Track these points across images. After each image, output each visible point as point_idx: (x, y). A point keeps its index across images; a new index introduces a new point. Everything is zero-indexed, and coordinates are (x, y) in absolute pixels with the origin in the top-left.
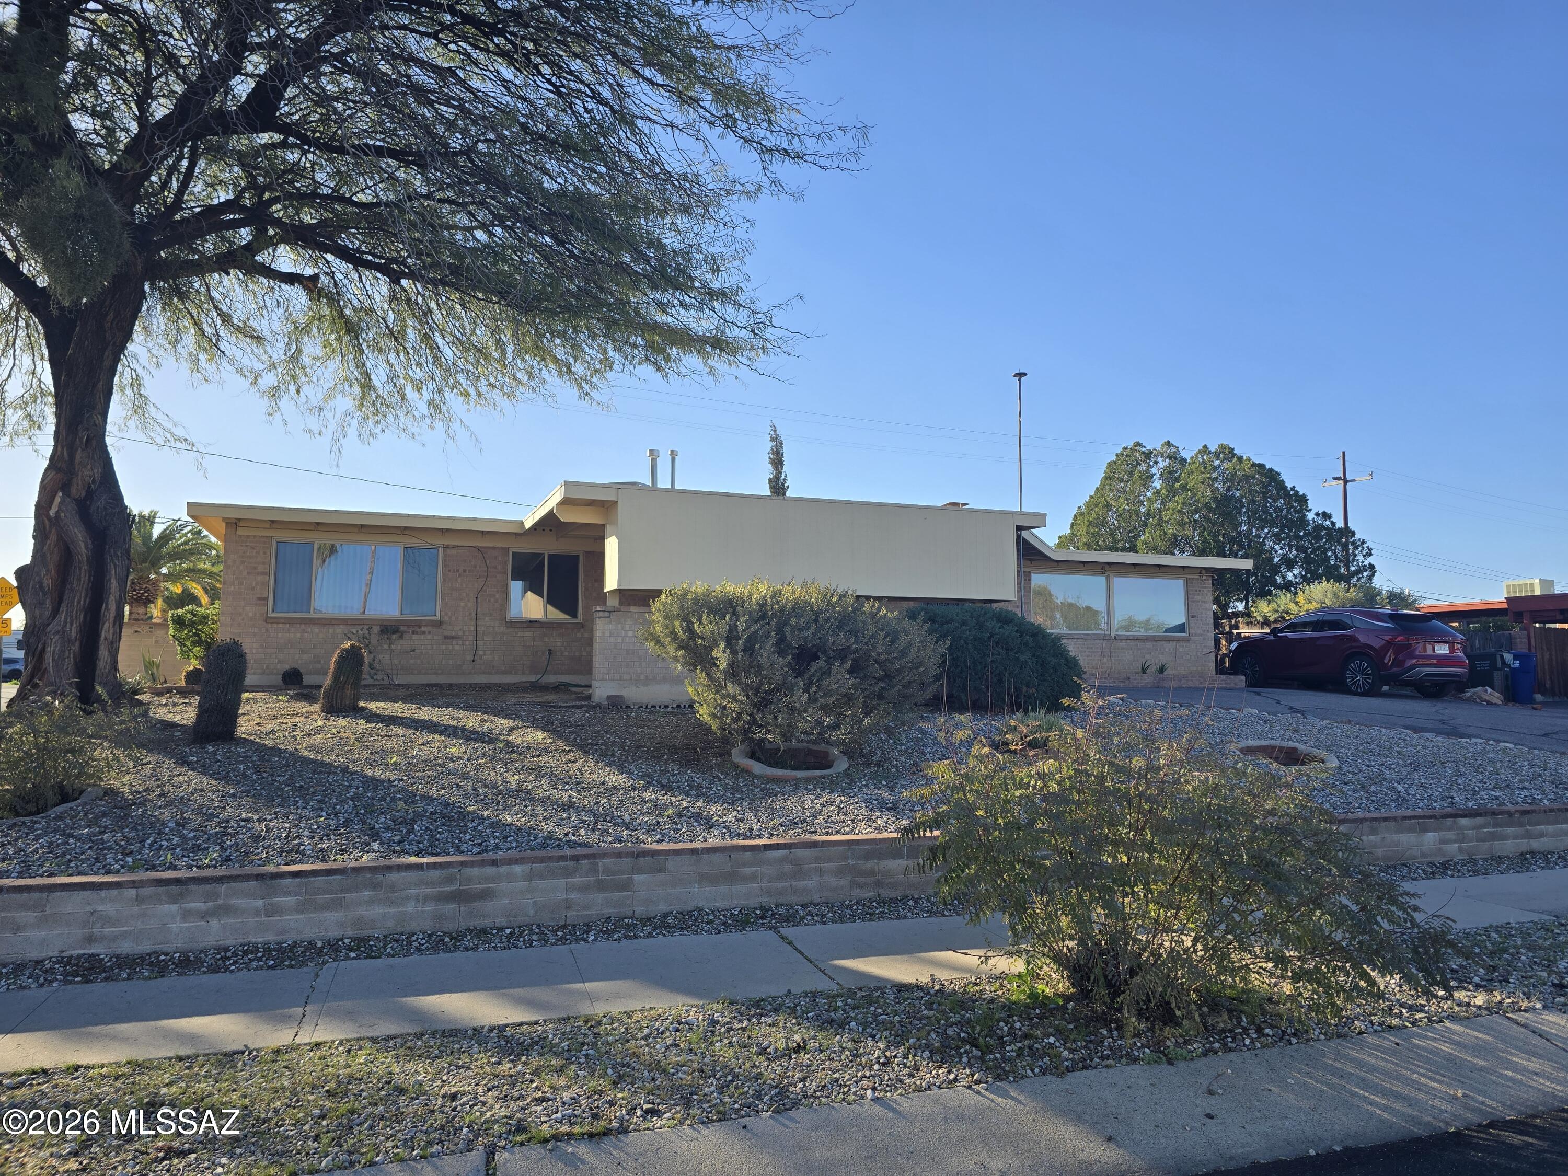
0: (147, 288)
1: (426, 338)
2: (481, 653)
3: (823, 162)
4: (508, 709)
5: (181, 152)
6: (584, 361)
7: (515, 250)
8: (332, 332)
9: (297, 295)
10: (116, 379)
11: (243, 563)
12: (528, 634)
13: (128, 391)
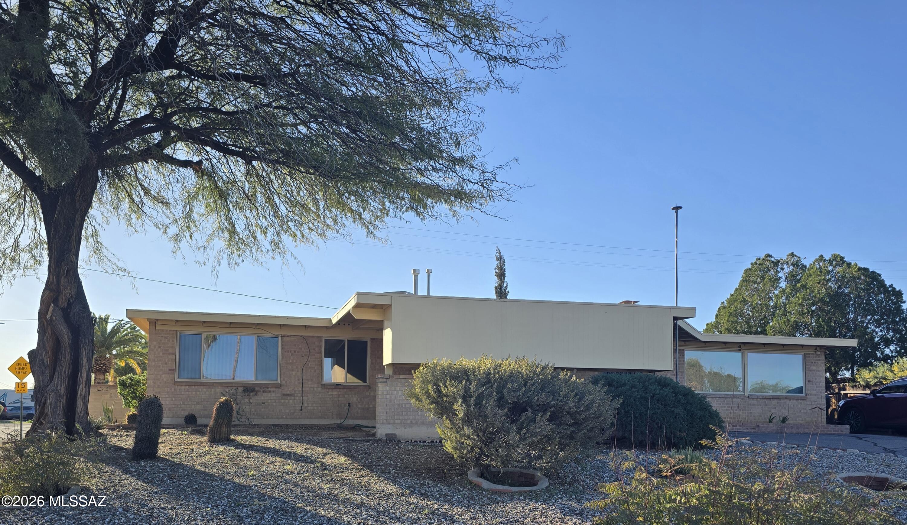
0: (100, 174)
1: (269, 199)
2: (306, 405)
3: (532, 64)
4: (323, 442)
5: (118, 85)
6: (370, 211)
7: (324, 137)
8: (211, 197)
9: (189, 173)
10: (83, 232)
11: (160, 347)
12: (335, 393)
13: (91, 240)
